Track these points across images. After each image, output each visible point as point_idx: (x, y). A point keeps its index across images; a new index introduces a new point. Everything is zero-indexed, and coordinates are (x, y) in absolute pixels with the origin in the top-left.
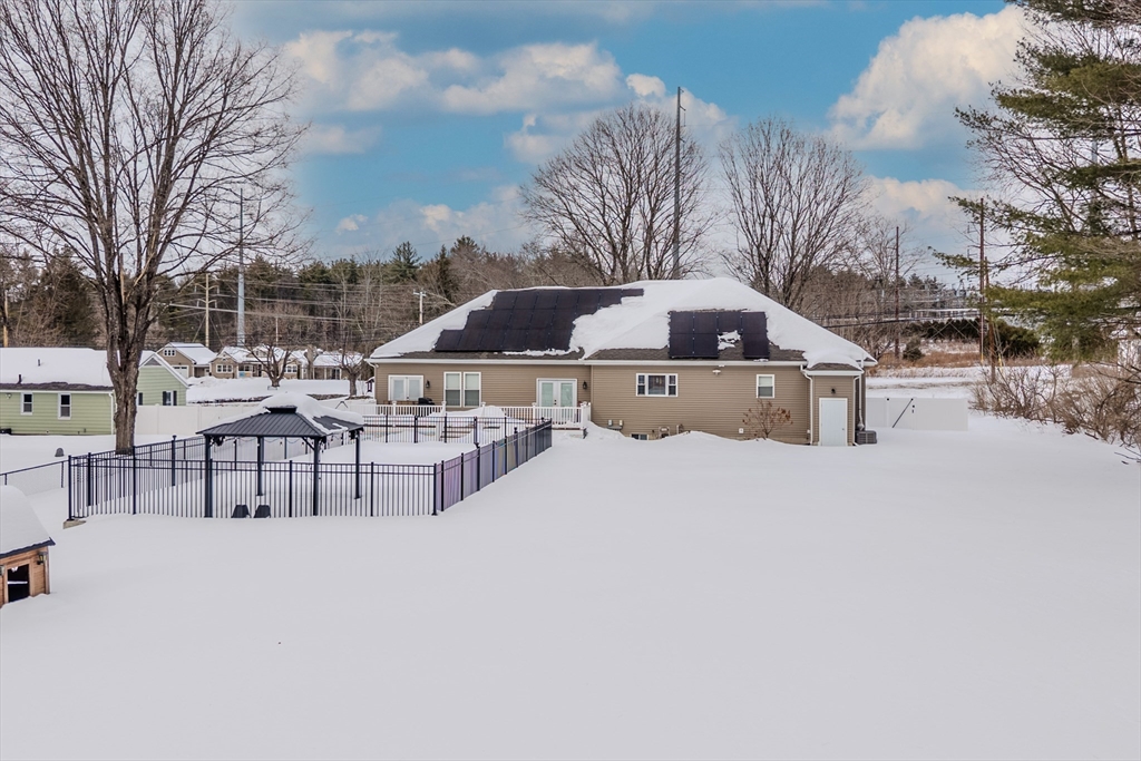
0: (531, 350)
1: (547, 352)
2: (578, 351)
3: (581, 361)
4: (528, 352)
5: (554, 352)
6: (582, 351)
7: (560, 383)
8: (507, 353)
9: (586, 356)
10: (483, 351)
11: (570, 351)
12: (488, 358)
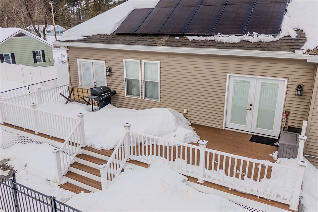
0: (224, 33)
1: (246, 37)
2: (294, 35)
3: (298, 55)
4: (219, 38)
5: (255, 38)
6: (301, 36)
7: (259, 83)
8: (191, 38)
9: (306, 47)
10: (163, 35)
11: (281, 35)
12: (167, 45)
